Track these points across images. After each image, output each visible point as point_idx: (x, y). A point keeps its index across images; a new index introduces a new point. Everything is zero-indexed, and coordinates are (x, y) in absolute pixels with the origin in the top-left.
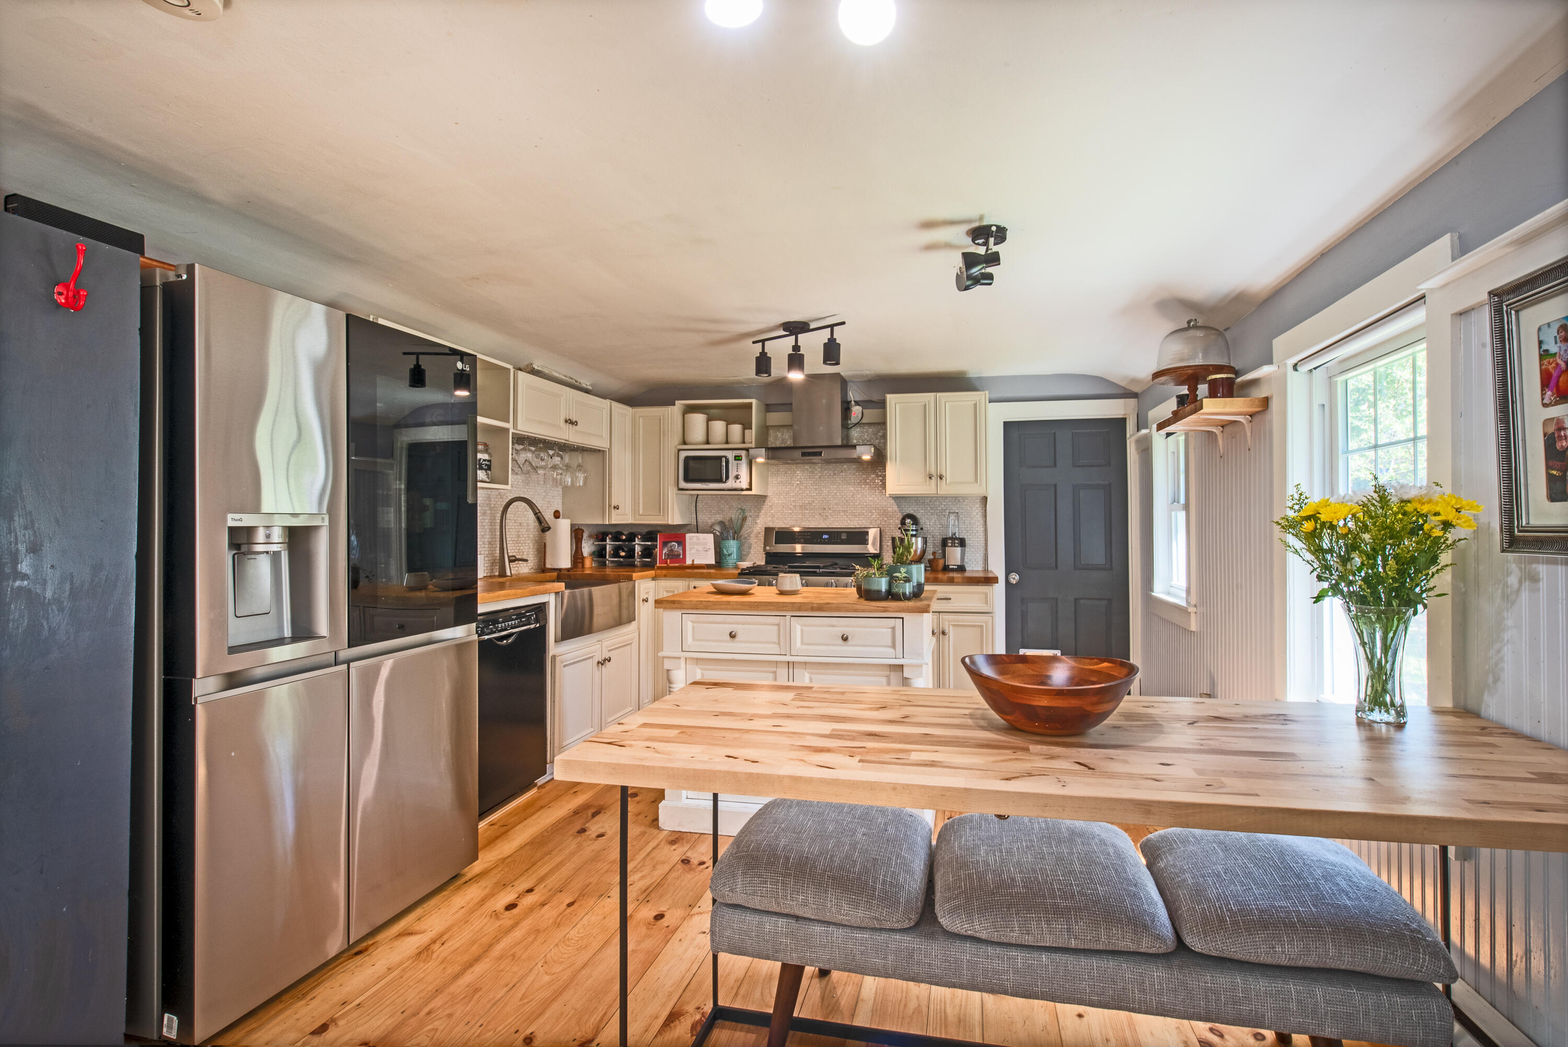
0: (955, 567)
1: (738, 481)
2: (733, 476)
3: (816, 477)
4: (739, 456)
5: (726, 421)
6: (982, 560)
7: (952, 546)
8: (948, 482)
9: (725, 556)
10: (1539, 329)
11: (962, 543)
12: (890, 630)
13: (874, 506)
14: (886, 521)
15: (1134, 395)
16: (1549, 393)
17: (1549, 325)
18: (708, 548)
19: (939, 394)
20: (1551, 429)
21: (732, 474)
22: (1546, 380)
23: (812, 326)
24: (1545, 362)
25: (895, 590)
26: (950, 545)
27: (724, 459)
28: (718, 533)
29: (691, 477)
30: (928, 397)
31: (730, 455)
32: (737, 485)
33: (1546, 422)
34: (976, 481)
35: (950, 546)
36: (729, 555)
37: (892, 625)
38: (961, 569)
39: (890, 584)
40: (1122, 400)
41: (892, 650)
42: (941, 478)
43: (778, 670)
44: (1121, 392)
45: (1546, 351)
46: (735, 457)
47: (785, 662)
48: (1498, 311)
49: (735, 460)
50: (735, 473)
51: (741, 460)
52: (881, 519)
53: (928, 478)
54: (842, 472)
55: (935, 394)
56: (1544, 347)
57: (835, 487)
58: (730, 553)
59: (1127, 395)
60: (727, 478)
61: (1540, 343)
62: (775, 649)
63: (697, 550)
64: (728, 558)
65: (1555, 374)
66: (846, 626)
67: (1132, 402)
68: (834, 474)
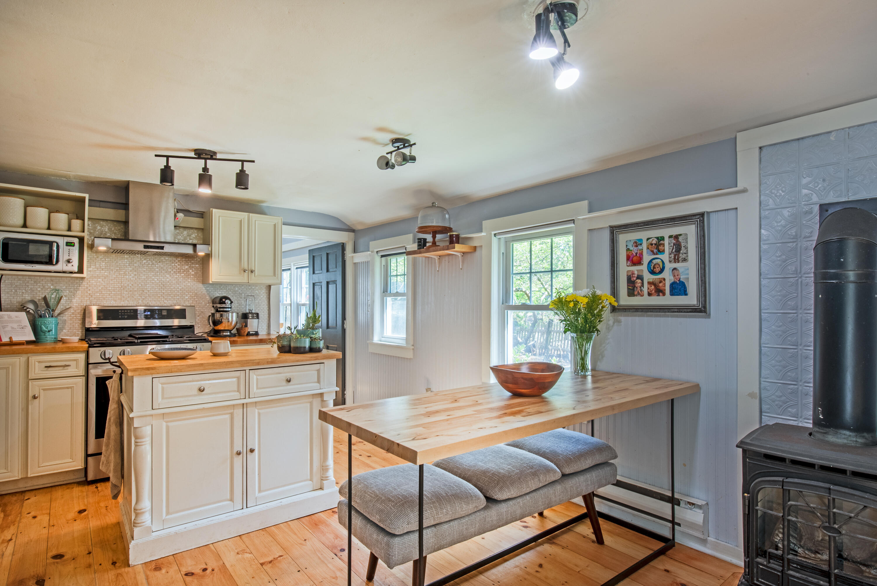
0: (254, 333)
1: (70, 265)
2: (64, 260)
3: (135, 265)
4: (72, 243)
5: (48, 209)
6: (266, 327)
7: (252, 318)
8: (256, 275)
9: (44, 332)
10: (627, 241)
11: (257, 316)
12: (316, 372)
13: (187, 290)
14: (197, 301)
15: (353, 231)
16: (629, 262)
17: (630, 241)
18: (23, 325)
19: (251, 215)
20: (630, 274)
21: (63, 257)
22: (628, 258)
23: (219, 156)
24: (628, 252)
25: (314, 346)
26: (251, 317)
27: (55, 245)
28: (31, 311)
29: (10, 258)
30: (243, 215)
31: (61, 241)
32: (69, 268)
33: (628, 272)
34: (275, 274)
35: (251, 319)
36: (49, 331)
37: (318, 369)
38: (257, 334)
39: (311, 342)
40: (347, 233)
41: (318, 384)
42: (252, 272)
43: (235, 411)
44: (347, 228)
45: (629, 249)
46: (67, 243)
47: (240, 404)
48: (612, 233)
49: (67, 245)
50: (66, 257)
51: (74, 246)
52: (193, 299)
53: (242, 272)
54: (160, 262)
55: (248, 214)
56: (628, 247)
57: (152, 274)
58: (49, 329)
59: (351, 230)
60: (57, 261)
61: (627, 246)
62: (236, 395)
63: (12, 328)
64: (47, 334)
65: (631, 256)
66: (289, 372)
67: (352, 234)
68: (153, 264)
